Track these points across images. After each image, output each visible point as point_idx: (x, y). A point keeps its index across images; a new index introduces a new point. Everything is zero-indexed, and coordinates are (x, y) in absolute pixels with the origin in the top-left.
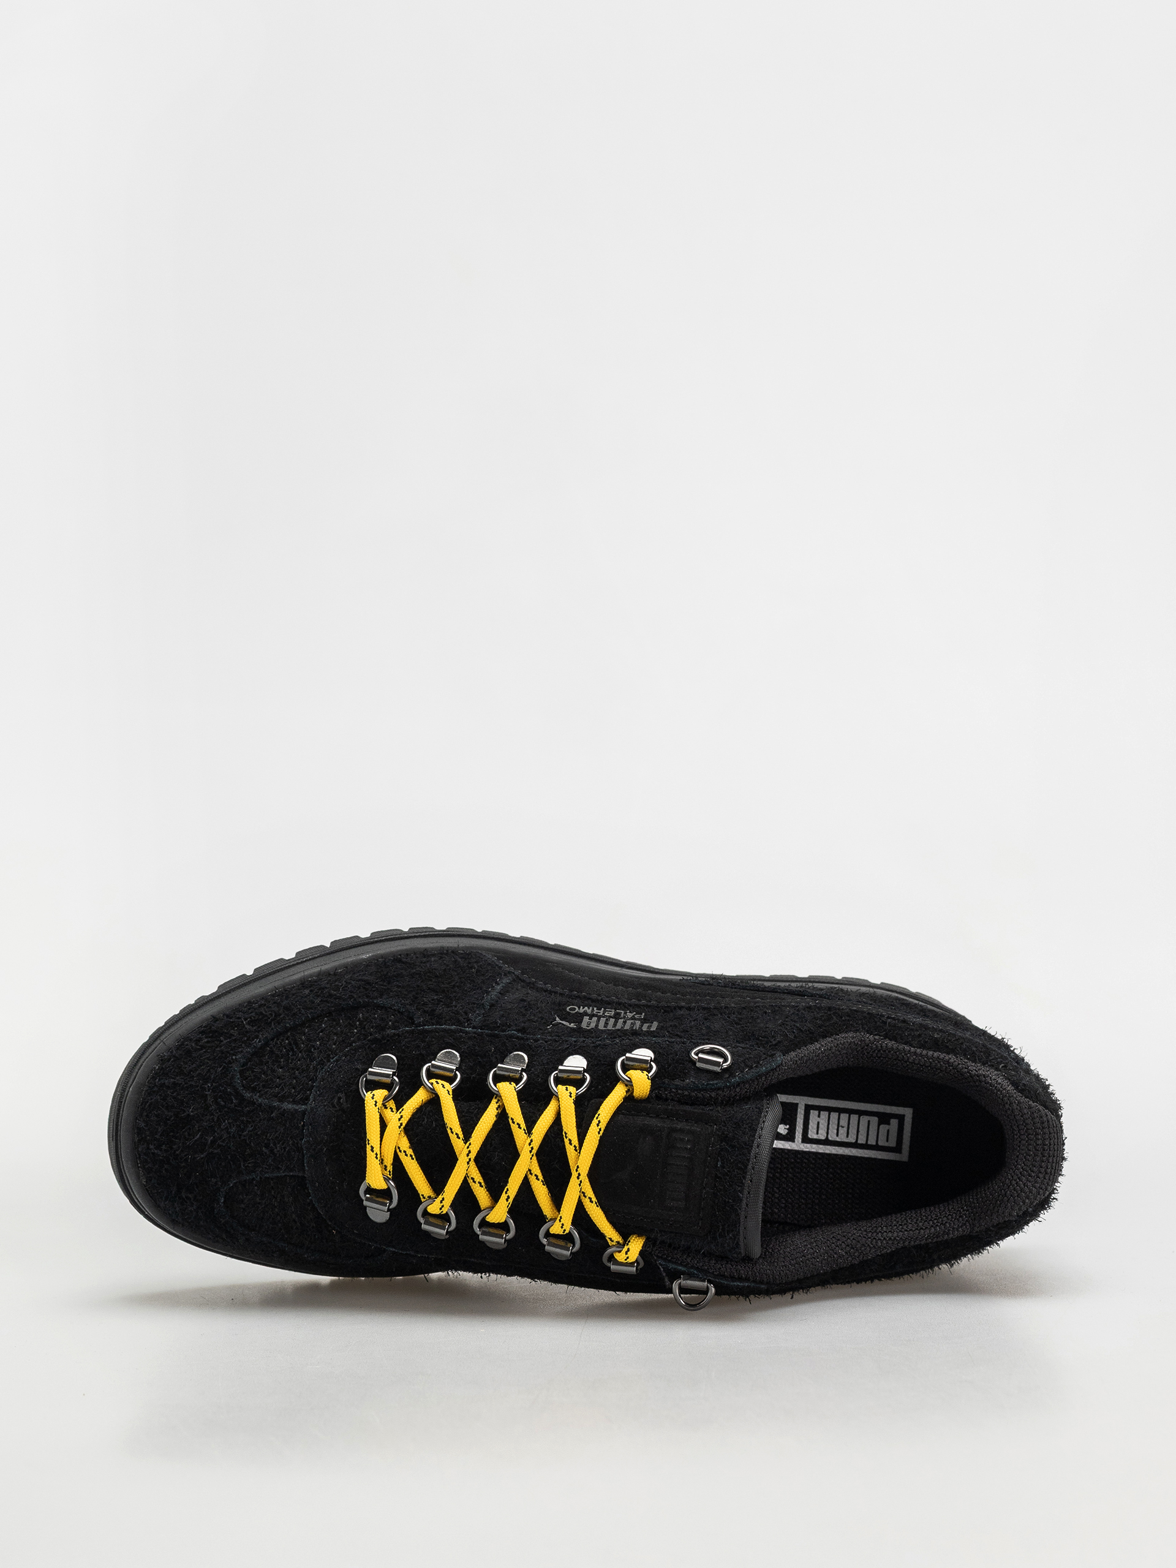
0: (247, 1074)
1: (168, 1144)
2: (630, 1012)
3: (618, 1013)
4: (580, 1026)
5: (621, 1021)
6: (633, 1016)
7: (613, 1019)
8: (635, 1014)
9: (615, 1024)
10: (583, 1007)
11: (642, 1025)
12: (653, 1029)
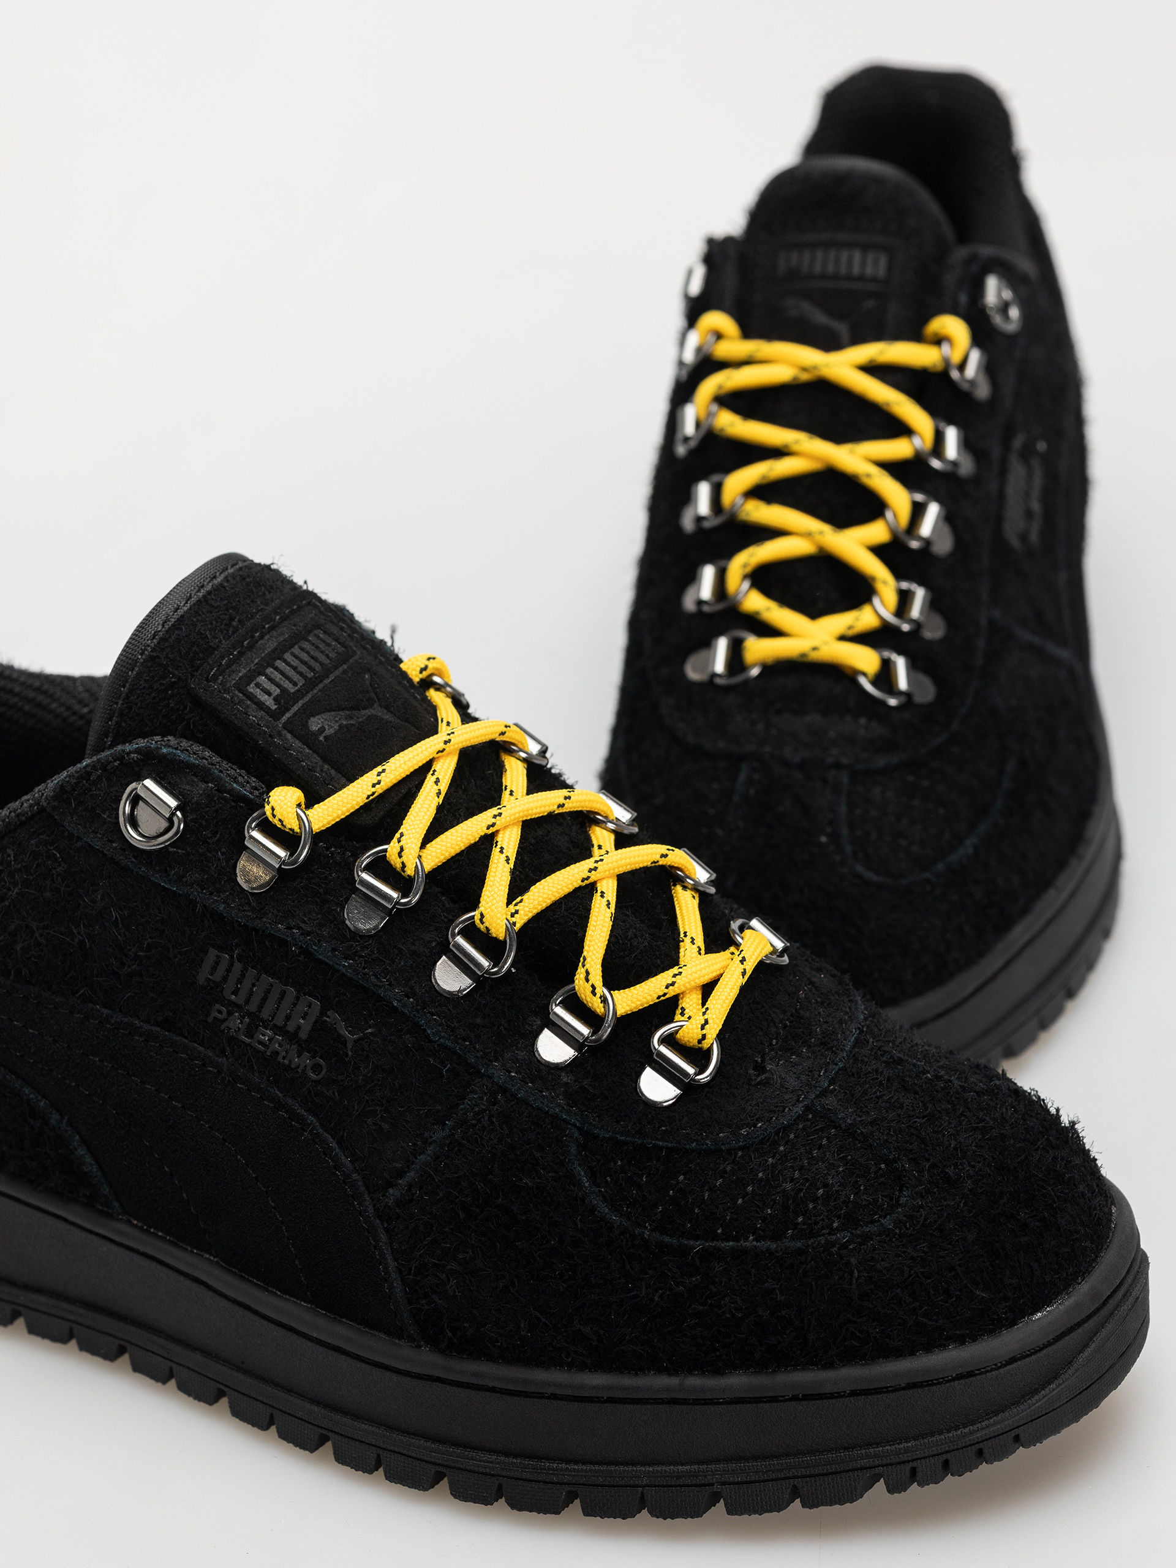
0: (887, 1201)
2: (230, 1029)
3: (251, 1032)
4: (323, 1013)
5: (253, 1007)
6: (230, 1014)
7: (265, 1014)
8: (225, 1020)
9: (264, 1000)
10: (298, 1067)
11: (225, 979)
12: (213, 953)
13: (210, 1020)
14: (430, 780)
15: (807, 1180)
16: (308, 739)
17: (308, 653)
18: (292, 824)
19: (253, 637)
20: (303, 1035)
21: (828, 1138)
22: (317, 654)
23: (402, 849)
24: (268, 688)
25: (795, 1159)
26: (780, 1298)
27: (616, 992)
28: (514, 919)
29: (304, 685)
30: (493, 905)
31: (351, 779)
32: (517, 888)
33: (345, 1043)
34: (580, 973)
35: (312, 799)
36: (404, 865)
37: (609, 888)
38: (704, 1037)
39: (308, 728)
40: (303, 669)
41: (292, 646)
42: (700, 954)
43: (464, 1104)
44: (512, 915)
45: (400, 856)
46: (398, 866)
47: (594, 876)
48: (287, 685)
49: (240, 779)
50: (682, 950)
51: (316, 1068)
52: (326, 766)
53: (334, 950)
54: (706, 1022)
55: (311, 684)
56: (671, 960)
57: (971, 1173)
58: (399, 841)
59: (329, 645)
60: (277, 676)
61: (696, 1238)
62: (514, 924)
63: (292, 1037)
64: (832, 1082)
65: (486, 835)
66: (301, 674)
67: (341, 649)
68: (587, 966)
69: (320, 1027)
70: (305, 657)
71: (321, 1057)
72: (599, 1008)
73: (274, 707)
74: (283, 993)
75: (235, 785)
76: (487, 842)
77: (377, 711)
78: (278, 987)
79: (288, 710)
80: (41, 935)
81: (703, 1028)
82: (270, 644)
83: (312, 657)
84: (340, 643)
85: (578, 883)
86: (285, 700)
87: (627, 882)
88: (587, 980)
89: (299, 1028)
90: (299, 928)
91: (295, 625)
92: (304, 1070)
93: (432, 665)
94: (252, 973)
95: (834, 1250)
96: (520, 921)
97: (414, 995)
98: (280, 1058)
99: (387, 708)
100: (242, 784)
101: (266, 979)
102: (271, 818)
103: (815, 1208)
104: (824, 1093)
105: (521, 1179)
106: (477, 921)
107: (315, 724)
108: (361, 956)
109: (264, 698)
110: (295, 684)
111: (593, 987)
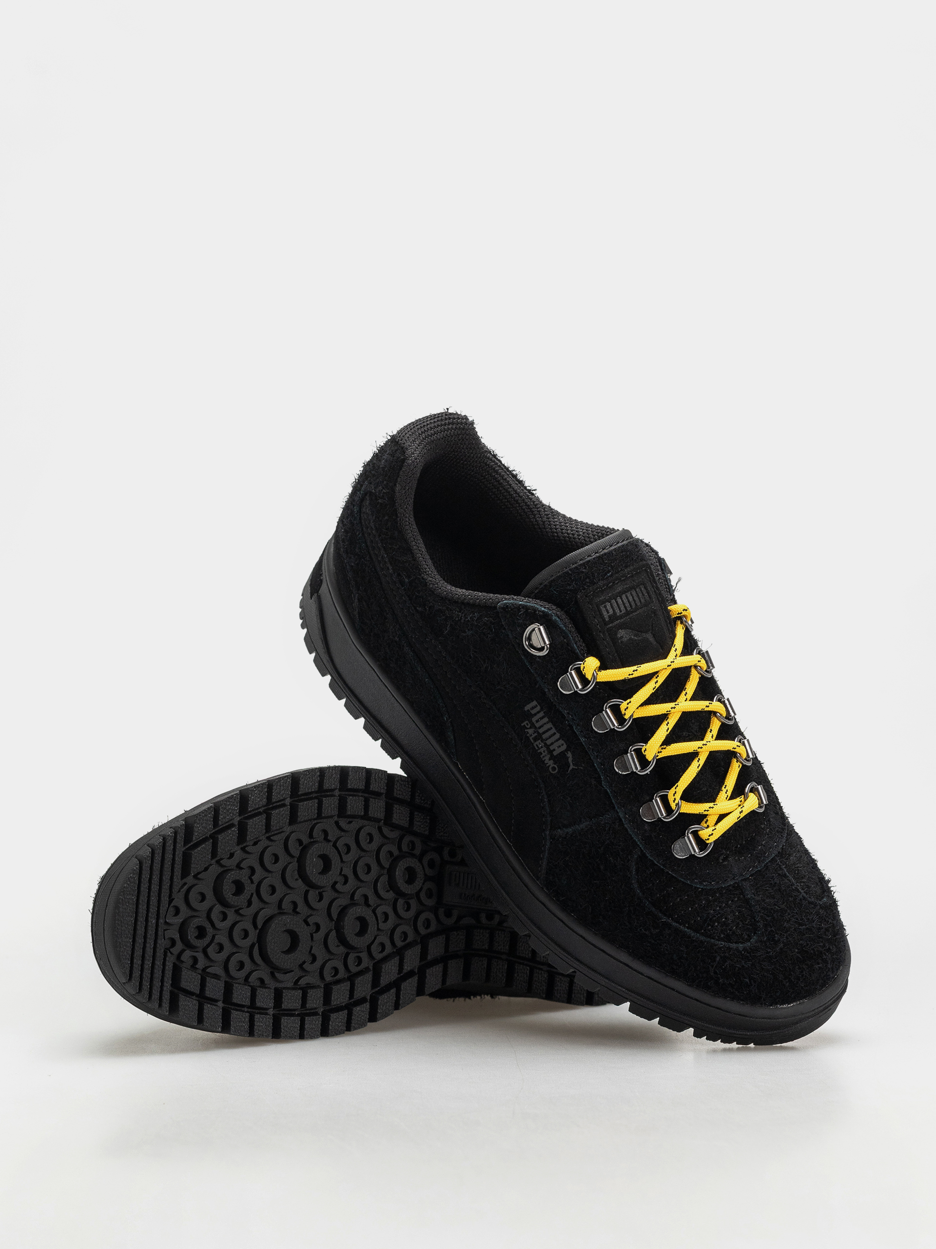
0: (746, 937)
1: (820, 956)
2: (528, 733)
3: (535, 739)
4: (566, 750)
5: (541, 731)
6: (530, 728)
7: (544, 736)
8: (528, 729)
9: (547, 731)
10: (547, 764)
11: (535, 714)
12: (535, 703)
13: (522, 725)
14: (654, 680)
15: (720, 913)
16: (614, 640)
17: (633, 597)
18: (589, 676)
19: (614, 583)
20: (555, 753)
21: (738, 899)
22: (636, 598)
23: (627, 708)
24: (609, 609)
25: (720, 902)
26: (685, 956)
27: (684, 802)
28: (658, 754)
29: (624, 613)
30: (656, 743)
31: (624, 666)
32: (667, 742)
33: (569, 767)
34: (673, 790)
35: (603, 667)
36: (625, 714)
37: (703, 757)
38: (708, 839)
39: (616, 635)
40: (627, 605)
41: (628, 592)
42: (726, 799)
43: (602, 817)
44: (659, 752)
45: (625, 710)
46: (623, 713)
47: (699, 750)
48: (617, 611)
49: (578, 644)
50: (720, 794)
51: (554, 769)
52: (616, 654)
53: (582, 731)
54: (712, 834)
55: (628, 613)
56: (712, 799)
57: (785, 941)
58: (628, 704)
59: (643, 595)
60: (615, 605)
61: (665, 915)
62: (658, 756)
63: (551, 752)
64: (751, 875)
65: (665, 714)
66: (625, 607)
67: (648, 599)
68: (677, 790)
69: (563, 754)
70: (631, 599)
71: (558, 766)
72: (673, 806)
73: (607, 620)
74: (555, 734)
75: (575, 645)
76: (664, 717)
77: (649, 637)
78: (554, 730)
79: (612, 623)
80: (473, 654)
81: (709, 836)
82: (619, 589)
83: (634, 600)
84: (649, 595)
85: (691, 751)
86: (613, 618)
87: (713, 755)
88: (674, 795)
89: (554, 750)
90: (572, 716)
91: (634, 581)
92: (549, 766)
93: (684, 613)
94: (546, 720)
95: (715, 948)
96: (660, 756)
97: (604, 765)
98: (541, 756)
99: (654, 636)
100: (577, 645)
101: (550, 725)
102: (582, 670)
103: (717, 926)
104: (745, 880)
105: (610, 857)
106: (643, 750)
107: (621, 633)
108: (591, 740)
109: (605, 613)
110: (621, 611)
111: (675, 799)
